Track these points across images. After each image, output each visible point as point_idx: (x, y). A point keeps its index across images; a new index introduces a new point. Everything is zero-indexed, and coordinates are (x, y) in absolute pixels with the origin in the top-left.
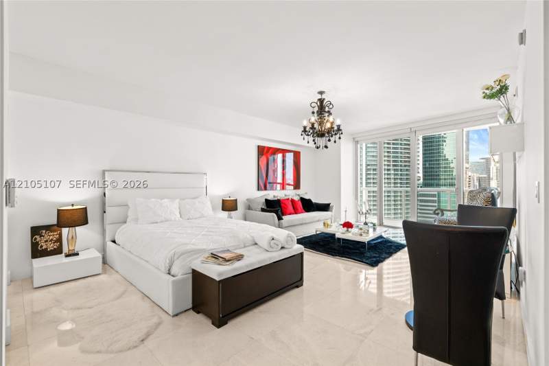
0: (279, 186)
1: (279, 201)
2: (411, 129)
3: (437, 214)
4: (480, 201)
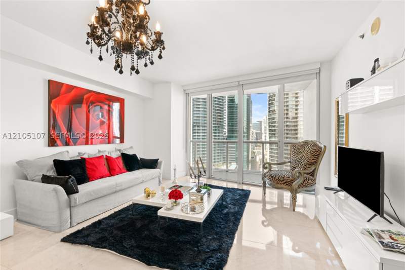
2: (239, 82)
3: (266, 168)
4: (306, 155)
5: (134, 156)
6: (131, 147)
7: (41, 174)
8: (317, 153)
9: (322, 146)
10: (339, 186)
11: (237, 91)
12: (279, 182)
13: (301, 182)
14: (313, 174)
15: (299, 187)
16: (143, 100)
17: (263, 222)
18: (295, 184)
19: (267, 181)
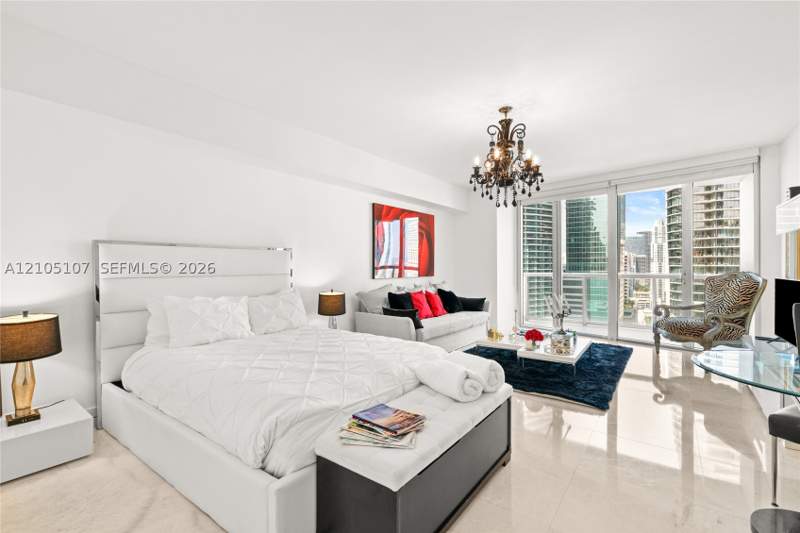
1: (408, 295)
2: (610, 182)
3: (660, 314)
4: (731, 294)
5: (451, 294)
6: (444, 283)
8: (751, 292)
9: (760, 280)
10: (777, 333)
11: (606, 196)
12: (682, 332)
13: (719, 330)
14: (743, 321)
15: (716, 338)
17: (656, 397)
18: (709, 334)
19: (662, 332)
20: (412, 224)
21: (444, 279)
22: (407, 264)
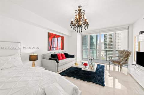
0: (55, 49)
1: (56, 54)
2: (100, 31)
3: (110, 58)
4: (124, 54)
5: (67, 54)
6: (66, 51)
7: (49, 58)
8: (128, 54)
9: (130, 51)
11: (99, 34)
12: (115, 62)
13: (123, 62)
14: (127, 60)
15: (122, 64)
16: (68, 36)
17: (109, 75)
18: (121, 63)
19: (110, 62)
20: (60, 39)
21: (66, 50)
22: (58, 47)
